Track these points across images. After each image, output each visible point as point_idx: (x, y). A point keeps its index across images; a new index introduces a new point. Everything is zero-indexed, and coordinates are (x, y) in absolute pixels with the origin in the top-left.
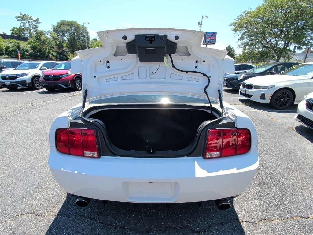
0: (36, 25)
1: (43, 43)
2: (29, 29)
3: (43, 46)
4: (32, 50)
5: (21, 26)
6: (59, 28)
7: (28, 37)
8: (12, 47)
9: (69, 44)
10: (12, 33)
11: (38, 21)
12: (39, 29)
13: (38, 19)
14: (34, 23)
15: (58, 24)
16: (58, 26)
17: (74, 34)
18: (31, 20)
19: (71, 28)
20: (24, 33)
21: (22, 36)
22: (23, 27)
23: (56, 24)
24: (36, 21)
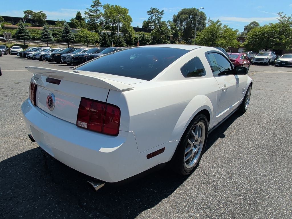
0: (160, 17)
1: (162, 33)
2: (154, 21)
3: (161, 36)
4: (152, 40)
5: (149, 19)
6: (179, 17)
7: (153, 28)
8: (139, 38)
9: (184, 32)
10: (143, 27)
11: (163, 13)
12: (162, 20)
13: (163, 11)
14: (159, 15)
15: (179, 13)
16: (178, 16)
17: (191, 22)
18: (157, 13)
19: (190, 16)
20: (151, 26)
21: (149, 28)
22: (150, 20)
23: (176, 14)
24: (161, 13)
